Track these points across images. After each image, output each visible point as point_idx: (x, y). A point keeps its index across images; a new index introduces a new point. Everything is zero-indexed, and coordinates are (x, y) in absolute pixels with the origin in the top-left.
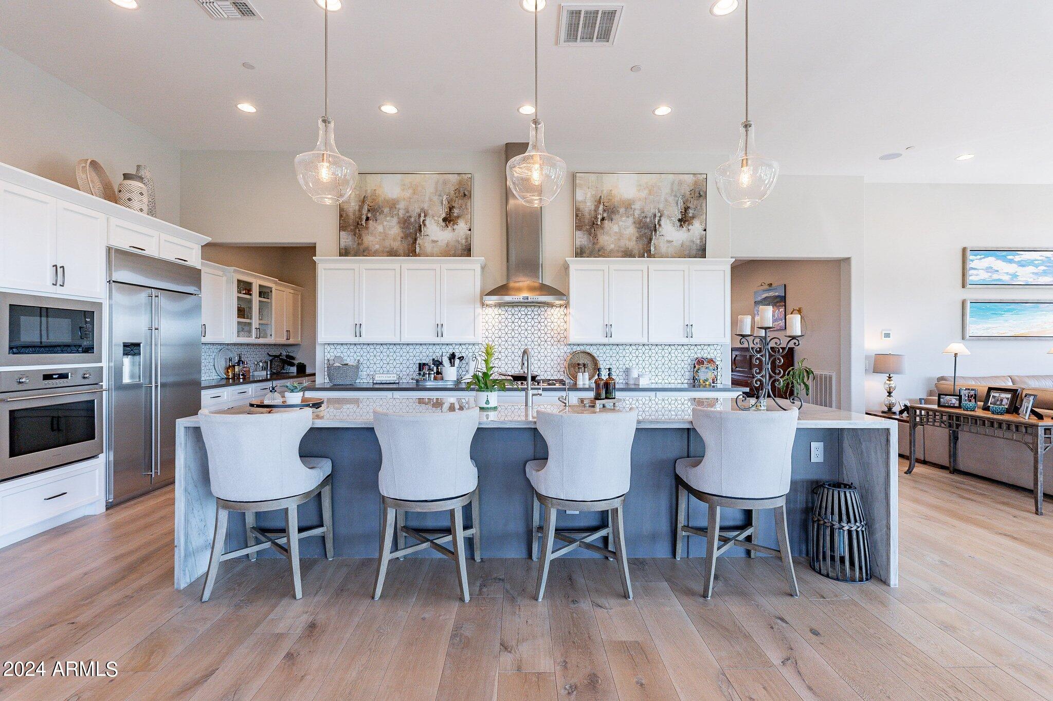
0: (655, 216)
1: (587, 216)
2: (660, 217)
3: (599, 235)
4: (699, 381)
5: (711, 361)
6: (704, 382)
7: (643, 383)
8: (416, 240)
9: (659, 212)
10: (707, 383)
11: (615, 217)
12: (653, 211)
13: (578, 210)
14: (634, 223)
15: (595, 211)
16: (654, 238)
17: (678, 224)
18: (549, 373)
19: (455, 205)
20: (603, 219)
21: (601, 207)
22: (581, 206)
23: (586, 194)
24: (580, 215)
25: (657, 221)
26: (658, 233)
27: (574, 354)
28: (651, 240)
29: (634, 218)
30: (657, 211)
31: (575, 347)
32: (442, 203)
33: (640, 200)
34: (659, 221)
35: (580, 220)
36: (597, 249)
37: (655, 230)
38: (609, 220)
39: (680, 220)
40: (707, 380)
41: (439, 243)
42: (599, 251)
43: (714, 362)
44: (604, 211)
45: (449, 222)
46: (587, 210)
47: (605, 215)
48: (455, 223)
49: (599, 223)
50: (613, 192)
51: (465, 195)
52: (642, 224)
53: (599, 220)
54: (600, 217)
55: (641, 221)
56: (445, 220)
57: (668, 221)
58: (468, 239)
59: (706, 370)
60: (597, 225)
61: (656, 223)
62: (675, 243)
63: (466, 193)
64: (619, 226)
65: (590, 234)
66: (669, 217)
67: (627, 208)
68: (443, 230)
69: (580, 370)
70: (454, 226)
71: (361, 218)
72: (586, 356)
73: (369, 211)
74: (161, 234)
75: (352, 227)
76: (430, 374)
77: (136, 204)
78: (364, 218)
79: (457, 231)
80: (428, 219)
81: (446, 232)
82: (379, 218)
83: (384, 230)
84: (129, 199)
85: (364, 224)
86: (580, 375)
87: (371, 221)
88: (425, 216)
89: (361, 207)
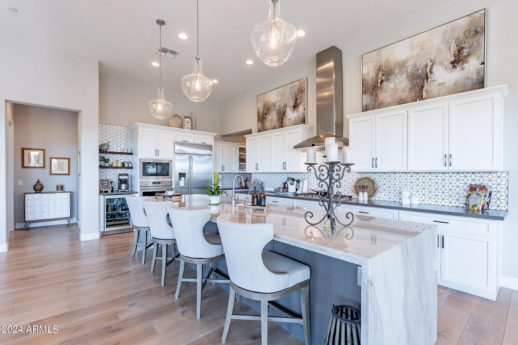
0: (427, 66)
1: (370, 82)
2: (432, 65)
3: (379, 94)
4: (469, 206)
5: (483, 188)
6: (473, 207)
7: (406, 203)
8: (283, 120)
9: (431, 61)
10: (476, 208)
11: (390, 77)
12: (424, 63)
13: (363, 80)
14: (408, 77)
15: (376, 77)
16: (426, 84)
17: (451, 66)
18: (347, 191)
19: (298, 98)
20: (382, 81)
21: (381, 73)
22: (366, 77)
23: (370, 67)
24: (365, 83)
25: (428, 70)
26: (429, 79)
27: (360, 180)
28: (423, 87)
29: (407, 74)
30: (429, 61)
31: (364, 175)
32: (293, 98)
33: (413, 57)
34: (430, 69)
35: (365, 87)
36: (377, 104)
37: (427, 78)
38: (386, 81)
39: (452, 63)
40: (475, 206)
41: (292, 120)
42: (379, 105)
43: (486, 189)
44: (383, 75)
45: (295, 108)
46: (370, 78)
47: (384, 78)
48: (298, 107)
49: (379, 85)
50: (390, 59)
51: (302, 91)
52: (414, 77)
53: (379, 83)
54: (379, 81)
55: (414, 74)
56: (294, 107)
57: (440, 67)
58: (304, 115)
59: (476, 197)
60: (378, 87)
61: (428, 72)
62: (447, 84)
63: (303, 89)
64: (394, 83)
65: (372, 95)
66: (441, 63)
67: (401, 68)
68: (293, 112)
69: (361, 191)
70: (297, 109)
71: (264, 115)
72: (369, 181)
73: (266, 110)
74: (195, 135)
75: (261, 119)
76: (281, 188)
77: (186, 126)
78: (265, 114)
79: (299, 111)
80: (287, 108)
81: (294, 113)
82: (270, 112)
83: (272, 118)
84: (184, 125)
85: (265, 117)
86: (361, 194)
87: (267, 115)
88: (286, 107)
89: (264, 109)
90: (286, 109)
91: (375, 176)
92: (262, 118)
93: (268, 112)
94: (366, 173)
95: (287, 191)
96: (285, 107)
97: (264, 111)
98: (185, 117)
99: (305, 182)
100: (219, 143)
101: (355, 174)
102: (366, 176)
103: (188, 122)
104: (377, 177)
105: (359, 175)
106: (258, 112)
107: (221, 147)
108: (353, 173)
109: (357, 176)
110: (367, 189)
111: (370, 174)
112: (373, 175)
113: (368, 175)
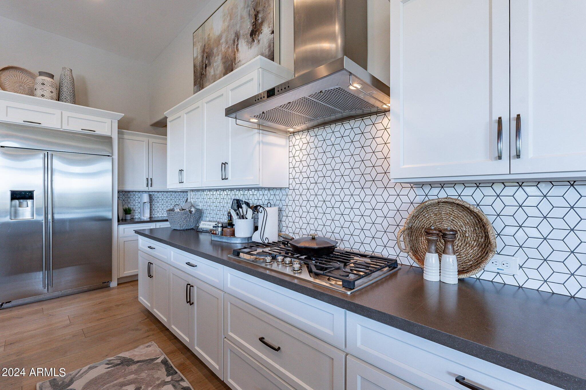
19: (260, 9)
27: (423, 209)
31: (435, 191)
32: (250, 15)
45: (255, 35)
48: (260, 33)
56: (252, 34)
58: (272, 45)
68: (251, 47)
69: (433, 248)
70: (258, 36)
71: (202, 69)
72: (456, 212)
73: (206, 57)
74: (64, 112)
75: (199, 80)
76: (218, 227)
77: (39, 92)
78: (204, 66)
79: (261, 42)
80: (240, 41)
81: (253, 48)
82: (211, 61)
83: (214, 71)
84: (36, 89)
85: (204, 73)
86: (432, 259)
87: (207, 68)
88: (238, 39)
89: (203, 57)
90: (237, 45)
91: (478, 195)
92: (200, 76)
93: (209, 62)
94: (442, 185)
95: (233, 234)
96: (236, 39)
97: (202, 61)
98: (41, 74)
99: (272, 212)
100: (138, 135)
101: (405, 191)
102: (443, 195)
103: (43, 84)
104: (489, 200)
105: (419, 191)
106: (195, 66)
107: (145, 144)
108: (398, 188)
109: (412, 195)
110: (453, 241)
111: (459, 188)
112: (469, 191)
113: (451, 193)
